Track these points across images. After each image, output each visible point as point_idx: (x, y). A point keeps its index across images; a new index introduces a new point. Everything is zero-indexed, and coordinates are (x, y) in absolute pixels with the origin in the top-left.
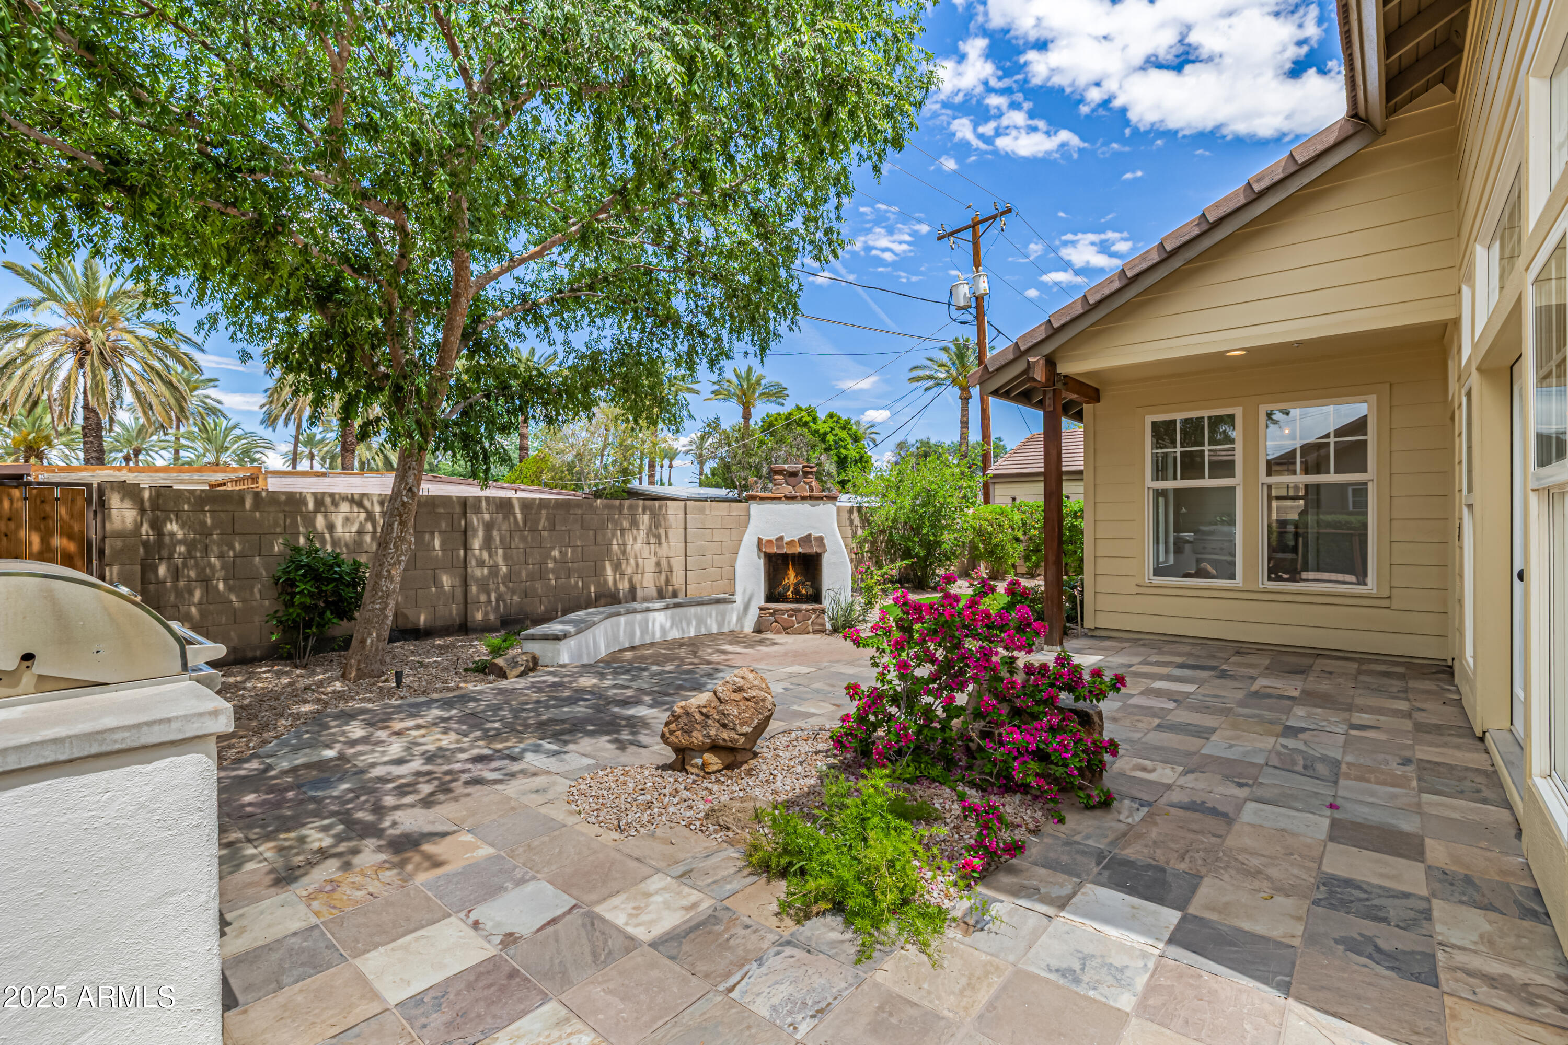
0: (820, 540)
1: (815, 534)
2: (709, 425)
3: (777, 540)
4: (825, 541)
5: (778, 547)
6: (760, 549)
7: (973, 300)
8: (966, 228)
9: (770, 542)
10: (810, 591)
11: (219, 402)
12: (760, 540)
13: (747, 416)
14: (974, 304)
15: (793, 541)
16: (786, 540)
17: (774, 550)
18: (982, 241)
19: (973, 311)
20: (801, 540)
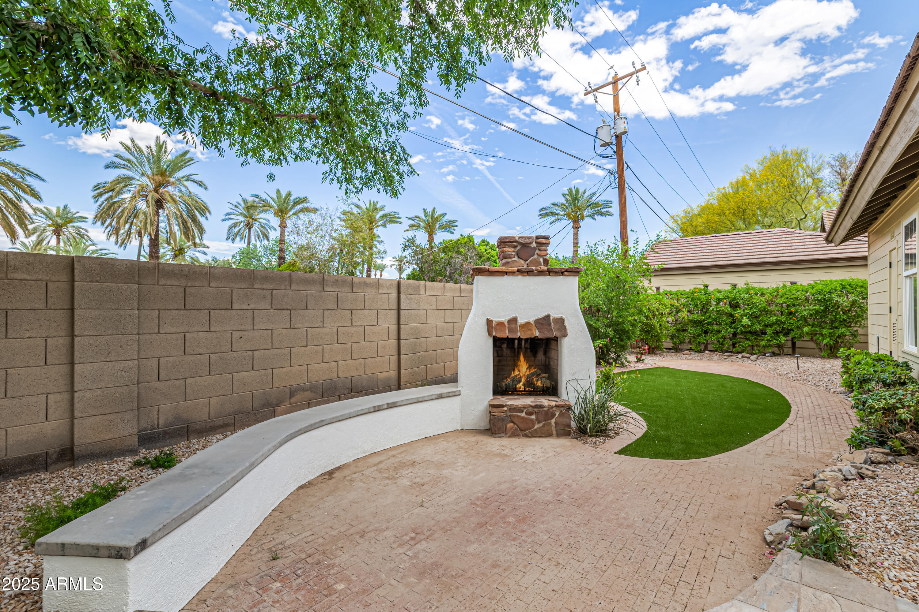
0: (561, 321)
1: (555, 315)
2: (408, 241)
3: (509, 321)
4: (566, 324)
5: (510, 331)
6: (490, 334)
7: (614, 138)
8: (608, 84)
9: (501, 324)
10: (548, 383)
11: (87, 231)
12: (489, 322)
13: (431, 240)
14: (614, 142)
15: (528, 323)
16: (521, 321)
17: (507, 334)
18: (620, 93)
19: (615, 148)
20: (537, 322)
